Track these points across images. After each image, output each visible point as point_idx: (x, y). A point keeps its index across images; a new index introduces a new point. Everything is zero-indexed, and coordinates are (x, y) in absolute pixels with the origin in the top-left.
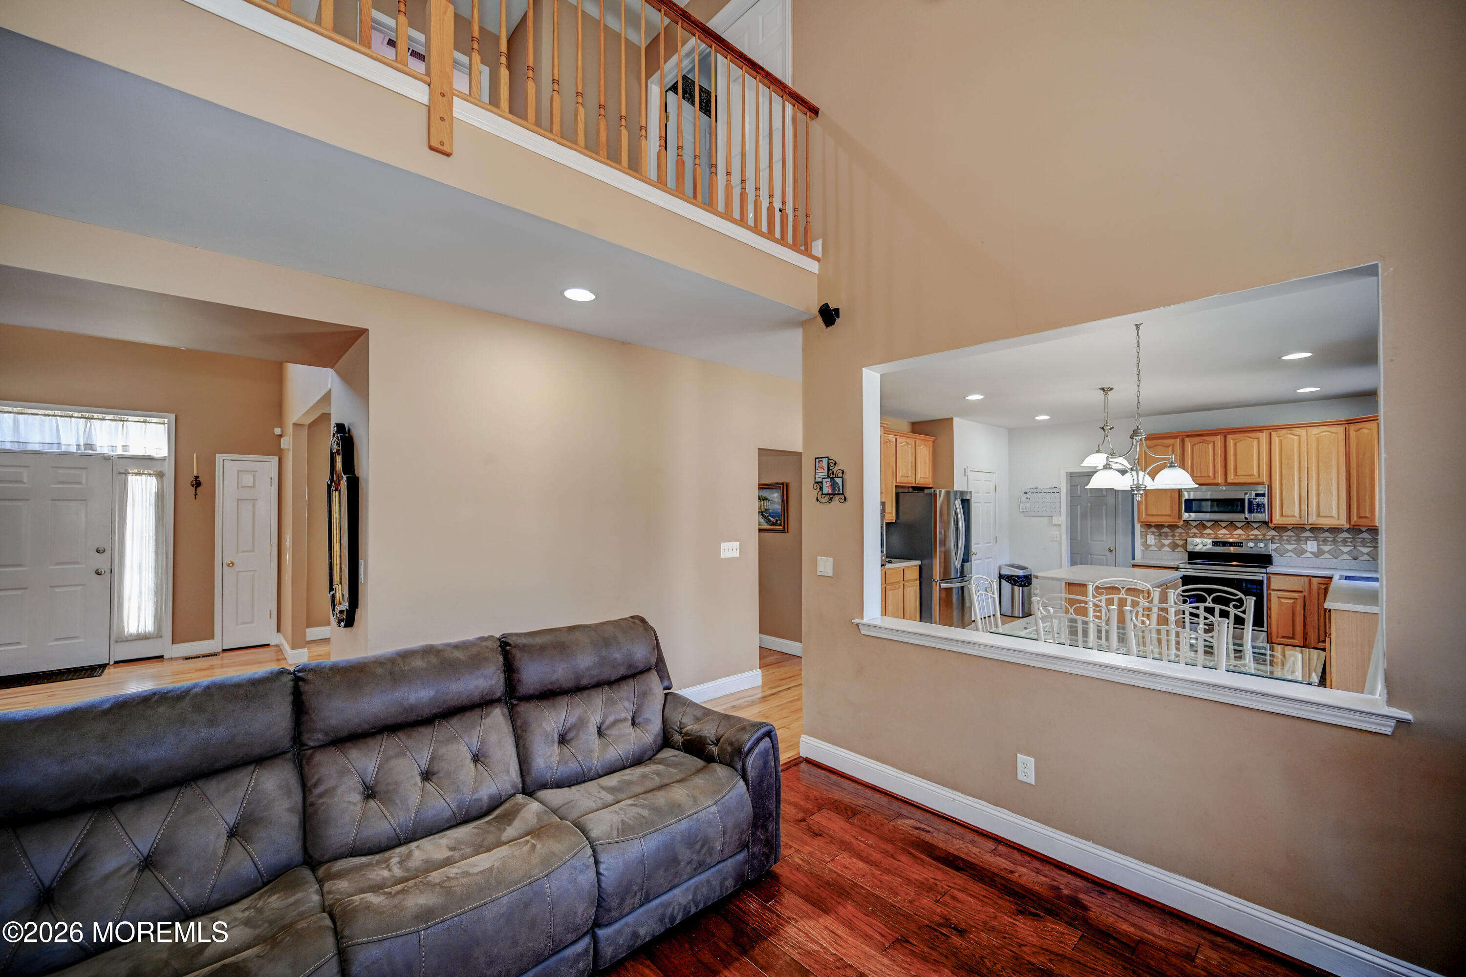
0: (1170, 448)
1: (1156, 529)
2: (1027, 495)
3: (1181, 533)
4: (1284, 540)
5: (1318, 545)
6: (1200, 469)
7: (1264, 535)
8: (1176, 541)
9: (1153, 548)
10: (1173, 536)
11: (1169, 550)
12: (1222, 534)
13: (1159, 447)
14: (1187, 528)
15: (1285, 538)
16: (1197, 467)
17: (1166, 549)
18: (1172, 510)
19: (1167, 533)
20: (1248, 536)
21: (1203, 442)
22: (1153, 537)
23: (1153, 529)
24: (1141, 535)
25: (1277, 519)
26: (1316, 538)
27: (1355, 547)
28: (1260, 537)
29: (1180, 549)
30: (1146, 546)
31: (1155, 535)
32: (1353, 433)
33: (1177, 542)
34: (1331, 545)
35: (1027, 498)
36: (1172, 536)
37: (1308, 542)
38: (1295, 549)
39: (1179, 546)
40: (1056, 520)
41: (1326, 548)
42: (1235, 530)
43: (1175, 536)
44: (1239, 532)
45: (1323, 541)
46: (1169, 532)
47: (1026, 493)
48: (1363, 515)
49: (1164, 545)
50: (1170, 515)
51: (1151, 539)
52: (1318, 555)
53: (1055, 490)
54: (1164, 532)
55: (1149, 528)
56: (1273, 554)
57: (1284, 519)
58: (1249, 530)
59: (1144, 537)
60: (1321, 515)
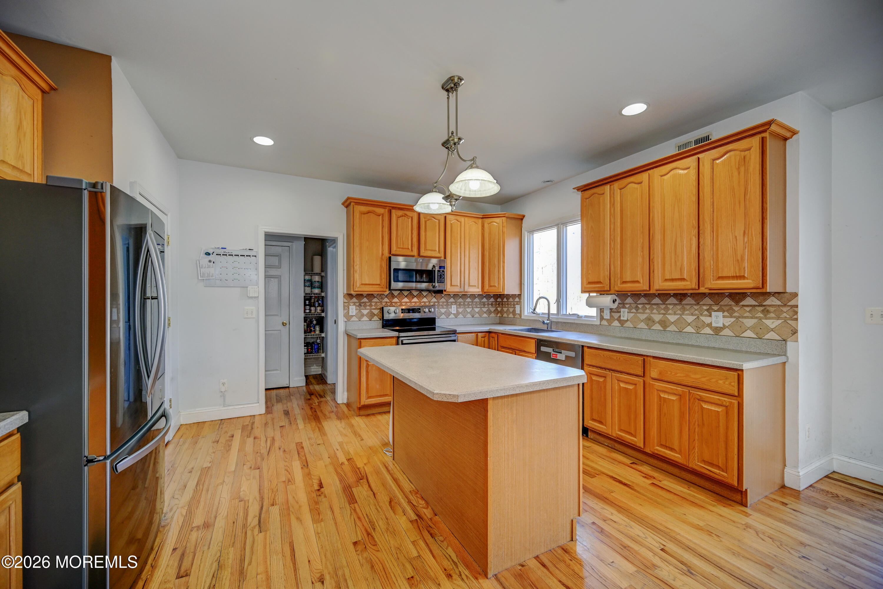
0: (381, 217)
1: (357, 298)
2: (211, 257)
3: (376, 302)
4: (440, 305)
5: (457, 308)
6: (403, 242)
7: (430, 302)
8: (372, 310)
9: (355, 319)
10: (371, 305)
11: (368, 319)
12: (405, 302)
13: (372, 215)
14: (381, 297)
16: (400, 239)
17: (365, 318)
18: (381, 280)
19: (365, 303)
20: (420, 303)
21: (404, 216)
22: (354, 307)
23: (354, 300)
24: (344, 306)
25: (449, 288)
26: (456, 302)
27: (472, 308)
28: (427, 304)
29: (376, 318)
30: (348, 317)
31: (356, 306)
34: (462, 308)
35: (210, 261)
36: (369, 306)
37: (453, 306)
38: (446, 312)
39: (375, 315)
40: (252, 291)
41: (460, 310)
42: (413, 298)
43: (372, 306)
44: (415, 300)
45: (459, 305)
46: (367, 302)
47: (208, 254)
48: (492, 285)
49: (363, 315)
50: (379, 285)
51: (353, 310)
52: (456, 315)
53: (252, 253)
54: (363, 302)
55: (351, 299)
56: (436, 318)
57: (452, 287)
58: (421, 298)
59: (346, 308)
60: (471, 285)
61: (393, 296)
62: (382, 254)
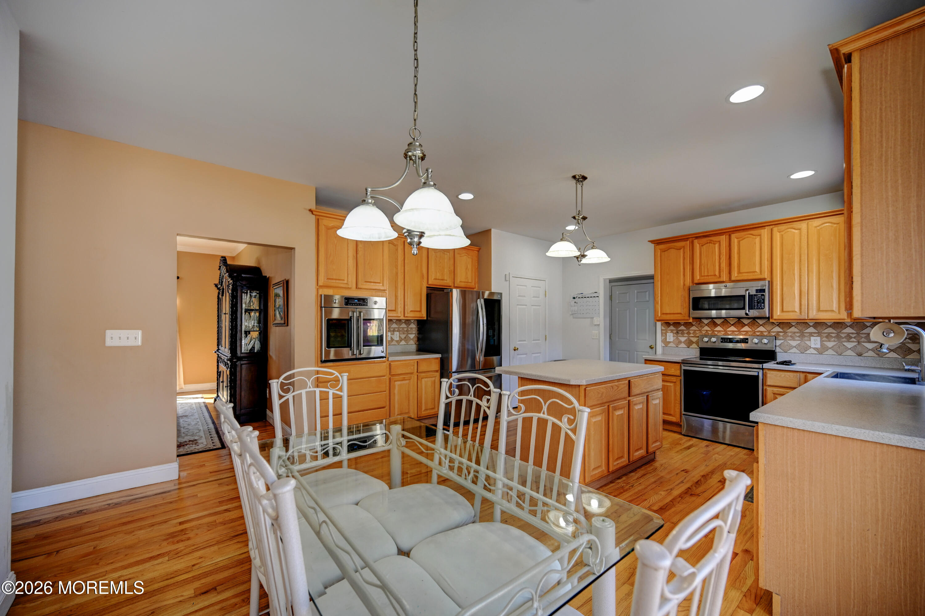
0: (682, 250)
1: (674, 327)
2: (575, 300)
3: (695, 330)
4: (788, 336)
5: (822, 341)
6: (708, 269)
7: (769, 332)
8: (690, 338)
9: (671, 345)
10: (689, 333)
11: (685, 346)
12: (731, 331)
14: (700, 326)
15: (790, 334)
16: (704, 267)
17: (683, 345)
19: (683, 330)
20: (755, 333)
21: (710, 243)
22: (672, 334)
23: (672, 328)
24: (662, 333)
25: (778, 314)
26: (819, 334)
27: (859, 342)
28: (765, 334)
29: (694, 346)
30: (666, 343)
31: (673, 333)
33: (692, 339)
34: (834, 341)
35: (575, 302)
36: (687, 333)
37: (812, 338)
38: (799, 345)
39: (693, 343)
40: (596, 321)
41: (830, 344)
42: (743, 327)
43: (690, 333)
45: (827, 337)
46: (685, 330)
47: (574, 298)
49: (680, 342)
50: (682, 313)
51: (670, 337)
52: (821, 351)
53: (596, 295)
54: (680, 330)
55: (669, 326)
56: (778, 350)
57: (785, 314)
58: (755, 327)
59: (664, 335)
61: (716, 325)
62: (684, 285)
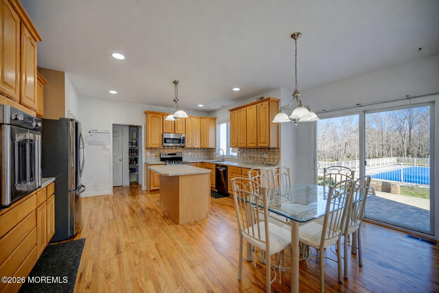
0: (159, 118)
1: (150, 149)
2: (91, 134)
3: (158, 151)
4: (184, 152)
7: (180, 151)
9: (149, 157)
11: (154, 158)
13: (155, 117)
14: (160, 149)
17: (153, 157)
18: (159, 143)
20: (176, 151)
24: (145, 153)
25: (187, 146)
26: (191, 151)
27: (198, 153)
29: (158, 157)
30: (146, 157)
31: (150, 153)
32: (202, 121)
33: (157, 154)
36: (155, 152)
37: (189, 152)
38: (186, 155)
40: (107, 147)
41: (193, 154)
44: (174, 150)
47: (90, 132)
48: (204, 144)
50: (158, 144)
51: (148, 154)
52: (191, 156)
53: (107, 132)
54: (153, 151)
55: (148, 150)
58: (177, 149)
59: (146, 153)
60: (196, 144)
61: (165, 149)
62: (160, 132)
